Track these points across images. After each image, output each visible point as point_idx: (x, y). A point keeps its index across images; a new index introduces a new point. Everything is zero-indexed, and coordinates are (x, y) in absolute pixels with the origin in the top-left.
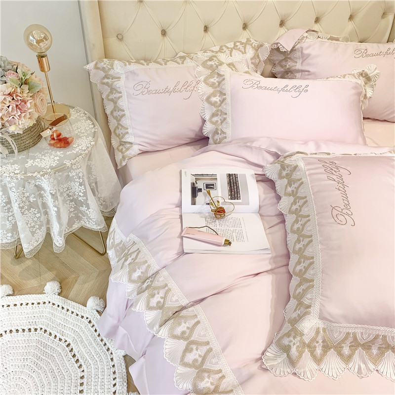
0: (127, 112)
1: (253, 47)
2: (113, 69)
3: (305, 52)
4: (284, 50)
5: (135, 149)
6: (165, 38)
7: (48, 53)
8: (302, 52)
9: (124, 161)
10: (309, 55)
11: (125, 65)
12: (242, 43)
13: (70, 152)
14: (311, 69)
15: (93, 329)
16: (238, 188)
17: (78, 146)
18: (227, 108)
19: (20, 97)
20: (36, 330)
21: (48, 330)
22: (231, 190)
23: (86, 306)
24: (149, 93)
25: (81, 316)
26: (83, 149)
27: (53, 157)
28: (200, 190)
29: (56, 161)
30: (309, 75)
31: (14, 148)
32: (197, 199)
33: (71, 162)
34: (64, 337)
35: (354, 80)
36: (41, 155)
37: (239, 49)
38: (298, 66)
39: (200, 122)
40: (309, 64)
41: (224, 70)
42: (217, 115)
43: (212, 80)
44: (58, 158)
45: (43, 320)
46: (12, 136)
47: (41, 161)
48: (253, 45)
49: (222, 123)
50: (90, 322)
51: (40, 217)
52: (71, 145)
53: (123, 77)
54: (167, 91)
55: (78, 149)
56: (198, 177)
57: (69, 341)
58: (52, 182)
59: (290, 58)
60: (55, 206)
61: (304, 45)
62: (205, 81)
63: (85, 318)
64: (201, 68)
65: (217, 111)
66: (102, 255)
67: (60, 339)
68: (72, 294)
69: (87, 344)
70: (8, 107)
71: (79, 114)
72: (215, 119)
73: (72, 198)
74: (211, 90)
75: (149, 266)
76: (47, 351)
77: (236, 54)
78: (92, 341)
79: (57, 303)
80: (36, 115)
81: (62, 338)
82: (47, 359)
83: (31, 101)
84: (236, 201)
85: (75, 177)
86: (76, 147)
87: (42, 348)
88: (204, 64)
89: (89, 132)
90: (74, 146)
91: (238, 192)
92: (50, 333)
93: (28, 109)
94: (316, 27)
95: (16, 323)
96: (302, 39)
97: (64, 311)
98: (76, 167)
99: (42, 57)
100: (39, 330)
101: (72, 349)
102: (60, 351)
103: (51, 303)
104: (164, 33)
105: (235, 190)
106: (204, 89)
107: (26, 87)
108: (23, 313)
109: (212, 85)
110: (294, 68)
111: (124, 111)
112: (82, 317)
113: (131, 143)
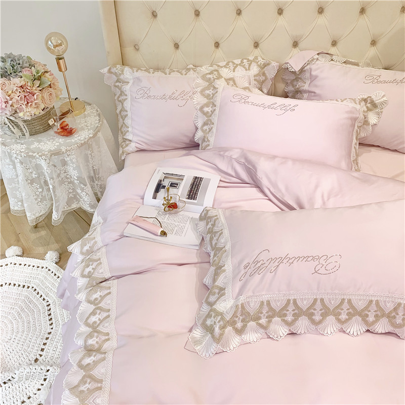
1: (258, 65)
2: (123, 74)
3: (314, 73)
4: (293, 70)
5: (132, 147)
6: (177, 51)
8: (310, 73)
9: (123, 155)
10: (316, 77)
11: (133, 72)
12: (248, 60)
13: (70, 141)
14: (317, 91)
16: (198, 189)
17: (78, 136)
18: (215, 119)
19: (29, 90)
20: (28, 287)
22: (190, 191)
26: (81, 139)
27: (54, 142)
28: (164, 187)
29: (55, 146)
30: (314, 96)
31: (25, 131)
32: (159, 194)
33: (67, 149)
34: (48, 298)
36: (46, 140)
37: (244, 67)
38: (306, 87)
39: (194, 129)
40: (316, 86)
41: (221, 84)
42: (207, 124)
43: (207, 92)
46: (25, 121)
47: (44, 144)
48: (259, 63)
49: (209, 131)
52: (73, 135)
53: (131, 82)
55: (77, 139)
56: (168, 176)
57: (50, 302)
59: (301, 79)
61: (313, 67)
62: (202, 92)
64: (200, 81)
65: (208, 120)
67: (44, 298)
70: (18, 96)
71: (92, 110)
72: (205, 127)
74: (205, 101)
77: (240, 70)
80: (42, 106)
81: (46, 298)
82: (28, 312)
83: (39, 94)
84: (192, 201)
86: (76, 137)
87: (28, 303)
88: (204, 77)
89: (92, 126)
91: (196, 194)
92: (38, 293)
93: (35, 100)
94: (333, 50)
95: (16, 279)
96: (312, 61)
98: (70, 153)
99: (60, 59)
100: (31, 287)
101: (50, 309)
102: (40, 308)
103: (48, 269)
104: (177, 46)
105: (195, 191)
106: (199, 100)
107: (37, 83)
108: (24, 272)
109: (208, 97)
110: (302, 88)
111: (127, 111)
113: (131, 141)
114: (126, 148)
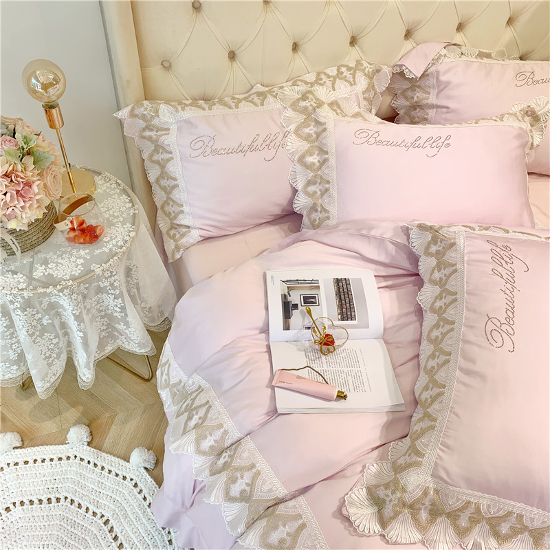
0: (181, 182)
1: (365, 75)
2: (158, 116)
3: (443, 78)
4: (411, 76)
5: (195, 235)
7: (59, 101)
8: (437, 79)
9: (178, 252)
10: (448, 83)
11: (177, 111)
12: (349, 69)
13: (99, 251)
14: (451, 105)
15: (140, 497)
16: (351, 301)
17: (111, 240)
18: (331, 173)
19: (22, 178)
20: (58, 500)
21: (76, 500)
22: (341, 306)
23: (128, 462)
24: (214, 154)
25: (122, 477)
26: (119, 244)
27: (73, 259)
28: (296, 306)
29: (79, 267)
30: (447, 113)
32: (292, 321)
33: (102, 268)
34: (100, 510)
35: (517, 124)
36: (56, 257)
37: (345, 79)
38: (432, 99)
39: (289, 193)
40: (449, 97)
41: (325, 114)
42: (315, 183)
43: (307, 130)
44: (82, 261)
45: (68, 484)
47: (57, 266)
48: (366, 71)
49: (322, 195)
50: (136, 486)
51: (57, 343)
52: (100, 238)
53: (174, 128)
54: (240, 150)
55: (111, 246)
56: (291, 284)
57: (108, 515)
58: (75, 300)
59: (419, 87)
60: (80, 331)
61: (441, 67)
62: (297, 132)
63: (128, 479)
64: (290, 113)
65: (316, 176)
66: (148, 380)
67: (93, 512)
68: (108, 443)
69: (134, 520)
70: (5, 194)
71: (108, 184)
72: (311, 189)
73: (103, 313)
74: (305, 146)
75: (226, 432)
76: (76, 532)
77: (342, 87)
78: (141, 515)
79: (86, 458)
80: (47, 202)
81: (97, 511)
82: (76, 545)
83: (39, 182)
84: (349, 322)
85: (108, 288)
86: (108, 242)
87: (69, 528)
88: (294, 105)
89: (125, 215)
90: (105, 239)
91: (351, 309)
92: (79, 504)
93: (35, 195)
94: (459, 38)
95: (29, 490)
96: (438, 59)
97: (98, 470)
98: (110, 274)
99: (52, 107)
100: (62, 500)
101: (112, 528)
102: (95, 532)
103: (78, 458)
104: (232, 56)
105: (348, 305)
106: (295, 145)
107: (29, 160)
108: (38, 475)
109: (307, 138)
110: (425, 102)
111: (176, 180)
112: (124, 478)
113: (188, 227)
114: (184, 240)
